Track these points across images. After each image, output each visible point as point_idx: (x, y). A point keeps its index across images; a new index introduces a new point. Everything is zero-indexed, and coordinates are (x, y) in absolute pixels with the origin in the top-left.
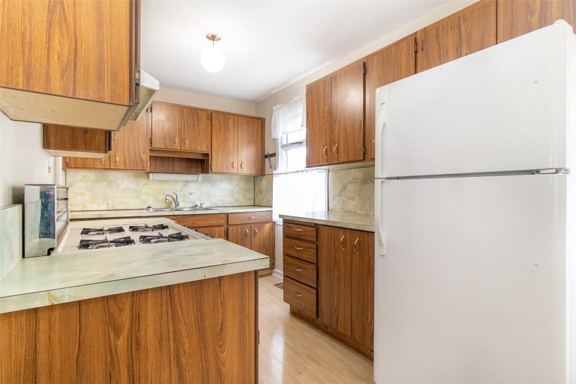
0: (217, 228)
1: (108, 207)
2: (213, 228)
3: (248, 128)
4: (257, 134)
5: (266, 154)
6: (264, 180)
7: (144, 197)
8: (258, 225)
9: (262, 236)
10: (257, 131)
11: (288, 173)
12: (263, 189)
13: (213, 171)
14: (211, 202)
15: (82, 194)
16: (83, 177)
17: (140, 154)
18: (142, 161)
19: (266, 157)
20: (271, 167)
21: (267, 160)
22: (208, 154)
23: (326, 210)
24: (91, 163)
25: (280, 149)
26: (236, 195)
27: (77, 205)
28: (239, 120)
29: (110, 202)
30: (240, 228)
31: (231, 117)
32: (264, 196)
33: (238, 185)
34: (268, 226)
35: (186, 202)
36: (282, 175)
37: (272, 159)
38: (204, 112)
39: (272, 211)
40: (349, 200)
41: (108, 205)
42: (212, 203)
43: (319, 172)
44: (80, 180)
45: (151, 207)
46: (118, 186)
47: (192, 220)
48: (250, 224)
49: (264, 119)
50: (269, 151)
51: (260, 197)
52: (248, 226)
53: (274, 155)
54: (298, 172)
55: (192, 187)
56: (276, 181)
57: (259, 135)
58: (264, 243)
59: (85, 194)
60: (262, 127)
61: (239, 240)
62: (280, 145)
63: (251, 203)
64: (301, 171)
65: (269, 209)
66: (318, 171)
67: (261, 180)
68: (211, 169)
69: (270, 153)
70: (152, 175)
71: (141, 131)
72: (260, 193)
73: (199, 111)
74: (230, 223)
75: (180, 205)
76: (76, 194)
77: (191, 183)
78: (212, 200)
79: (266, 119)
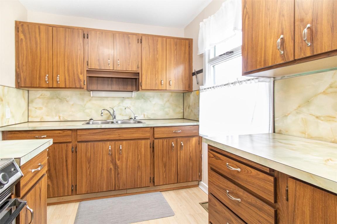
0: (143, 141)
1: (60, 119)
2: (139, 141)
3: (176, 49)
4: (185, 53)
5: (193, 71)
6: (192, 96)
7: (87, 111)
8: (184, 139)
9: (188, 149)
10: (185, 50)
11: (216, 87)
12: (191, 104)
13: (143, 87)
14: (144, 115)
15: (41, 108)
16: (41, 95)
17: (78, 74)
18: (80, 80)
19: (194, 74)
20: (198, 84)
21: (194, 77)
22: (139, 73)
23: (271, 131)
24: (38, 83)
25: (207, 64)
26: (167, 110)
27: (36, 117)
28: (167, 40)
29: (61, 115)
30: (166, 141)
31: (160, 39)
32: (192, 111)
33: (168, 101)
34: (194, 140)
35: (123, 115)
36: (210, 89)
37: (199, 75)
38: (134, 36)
39: (198, 125)
40: (319, 121)
41: (60, 117)
42: (146, 116)
43: (259, 81)
44: (39, 98)
45: (92, 119)
46: (67, 102)
47: (120, 133)
48: (176, 138)
49: (192, 40)
50: (196, 68)
51: (188, 111)
52: (175, 139)
53: (201, 71)
54: (227, 84)
55: (127, 103)
56: (203, 95)
57: (187, 55)
58: (190, 157)
59: (42, 108)
60: (189, 47)
61: (165, 153)
62: (207, 60)
63: (181, 116)
64: (232, 83)
65: (195, 123)
66: (257, 80)
67: (189, 96)
68: (141, 86)
69: (197, 70)
70: (92, 92)
71: (79, 54)
72: (189, 108)
73: (129, 35)
74: (156, 136)
75: (116, 117)
76: (36, 108)
77: (127, 99)
78: (146, 114)
79: (193, 40)
